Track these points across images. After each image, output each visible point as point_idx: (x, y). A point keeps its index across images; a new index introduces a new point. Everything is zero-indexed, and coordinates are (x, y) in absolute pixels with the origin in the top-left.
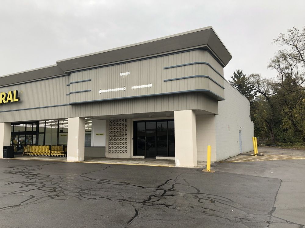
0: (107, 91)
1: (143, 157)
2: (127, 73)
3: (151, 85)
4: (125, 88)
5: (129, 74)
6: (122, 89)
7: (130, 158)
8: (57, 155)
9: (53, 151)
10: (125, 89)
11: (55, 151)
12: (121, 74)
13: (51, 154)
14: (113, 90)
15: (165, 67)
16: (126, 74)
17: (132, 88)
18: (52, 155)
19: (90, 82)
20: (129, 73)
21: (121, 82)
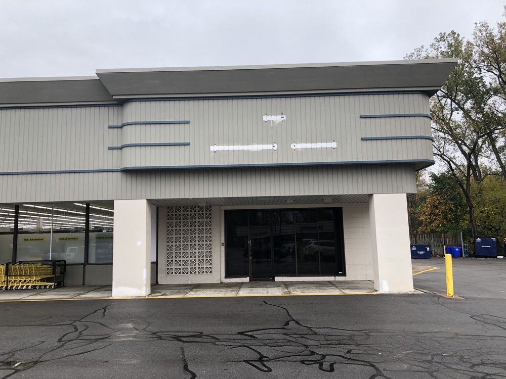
0: (231, 148)
1: (247, 279)
2: (280, 116)
3: (334, 145)
4: (275, 145)
5: (285, 118)
6: (270, 147)
7: (219, 282)
8: (27, 286)
9: (15, 276)
10: (275, 148)
11: (21, 275)
12: (265, 118)
13: (10, 285)
14: (246, 148)
15: (363, 114)
16: (278, 119)
17: (292, 146)
18: (12, 287)
19: (187, 125)
20: (285, 116)
21: (266, 133)
